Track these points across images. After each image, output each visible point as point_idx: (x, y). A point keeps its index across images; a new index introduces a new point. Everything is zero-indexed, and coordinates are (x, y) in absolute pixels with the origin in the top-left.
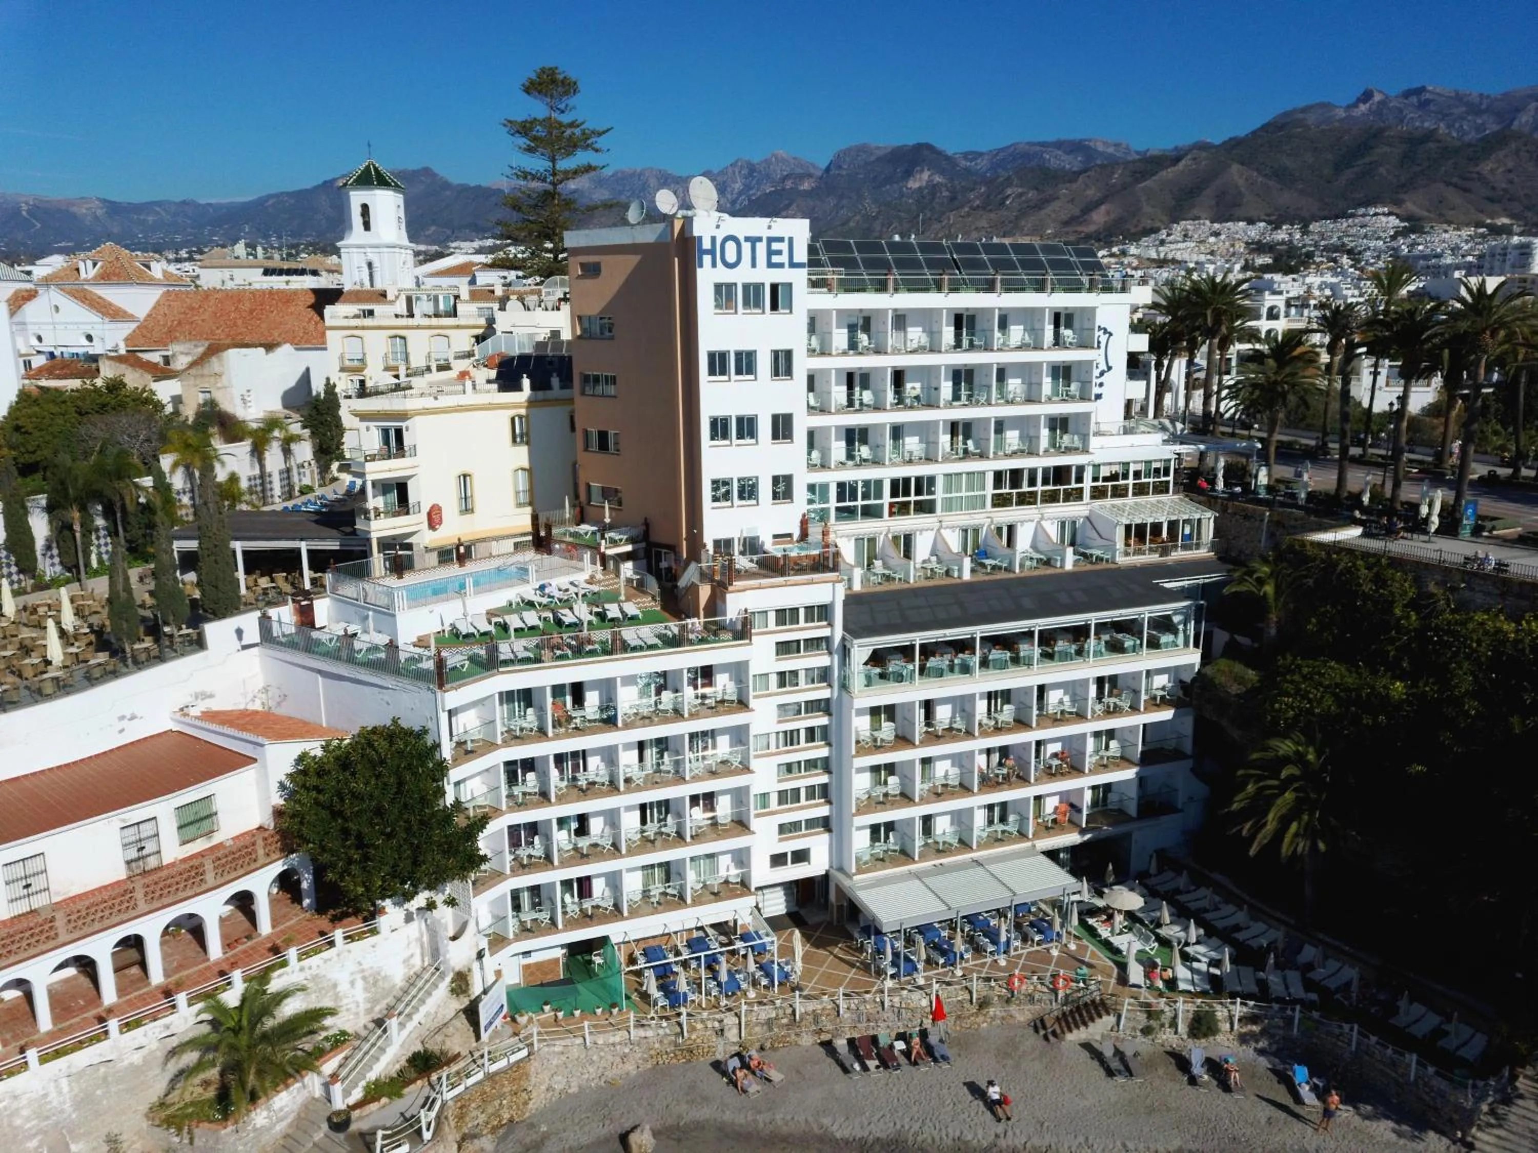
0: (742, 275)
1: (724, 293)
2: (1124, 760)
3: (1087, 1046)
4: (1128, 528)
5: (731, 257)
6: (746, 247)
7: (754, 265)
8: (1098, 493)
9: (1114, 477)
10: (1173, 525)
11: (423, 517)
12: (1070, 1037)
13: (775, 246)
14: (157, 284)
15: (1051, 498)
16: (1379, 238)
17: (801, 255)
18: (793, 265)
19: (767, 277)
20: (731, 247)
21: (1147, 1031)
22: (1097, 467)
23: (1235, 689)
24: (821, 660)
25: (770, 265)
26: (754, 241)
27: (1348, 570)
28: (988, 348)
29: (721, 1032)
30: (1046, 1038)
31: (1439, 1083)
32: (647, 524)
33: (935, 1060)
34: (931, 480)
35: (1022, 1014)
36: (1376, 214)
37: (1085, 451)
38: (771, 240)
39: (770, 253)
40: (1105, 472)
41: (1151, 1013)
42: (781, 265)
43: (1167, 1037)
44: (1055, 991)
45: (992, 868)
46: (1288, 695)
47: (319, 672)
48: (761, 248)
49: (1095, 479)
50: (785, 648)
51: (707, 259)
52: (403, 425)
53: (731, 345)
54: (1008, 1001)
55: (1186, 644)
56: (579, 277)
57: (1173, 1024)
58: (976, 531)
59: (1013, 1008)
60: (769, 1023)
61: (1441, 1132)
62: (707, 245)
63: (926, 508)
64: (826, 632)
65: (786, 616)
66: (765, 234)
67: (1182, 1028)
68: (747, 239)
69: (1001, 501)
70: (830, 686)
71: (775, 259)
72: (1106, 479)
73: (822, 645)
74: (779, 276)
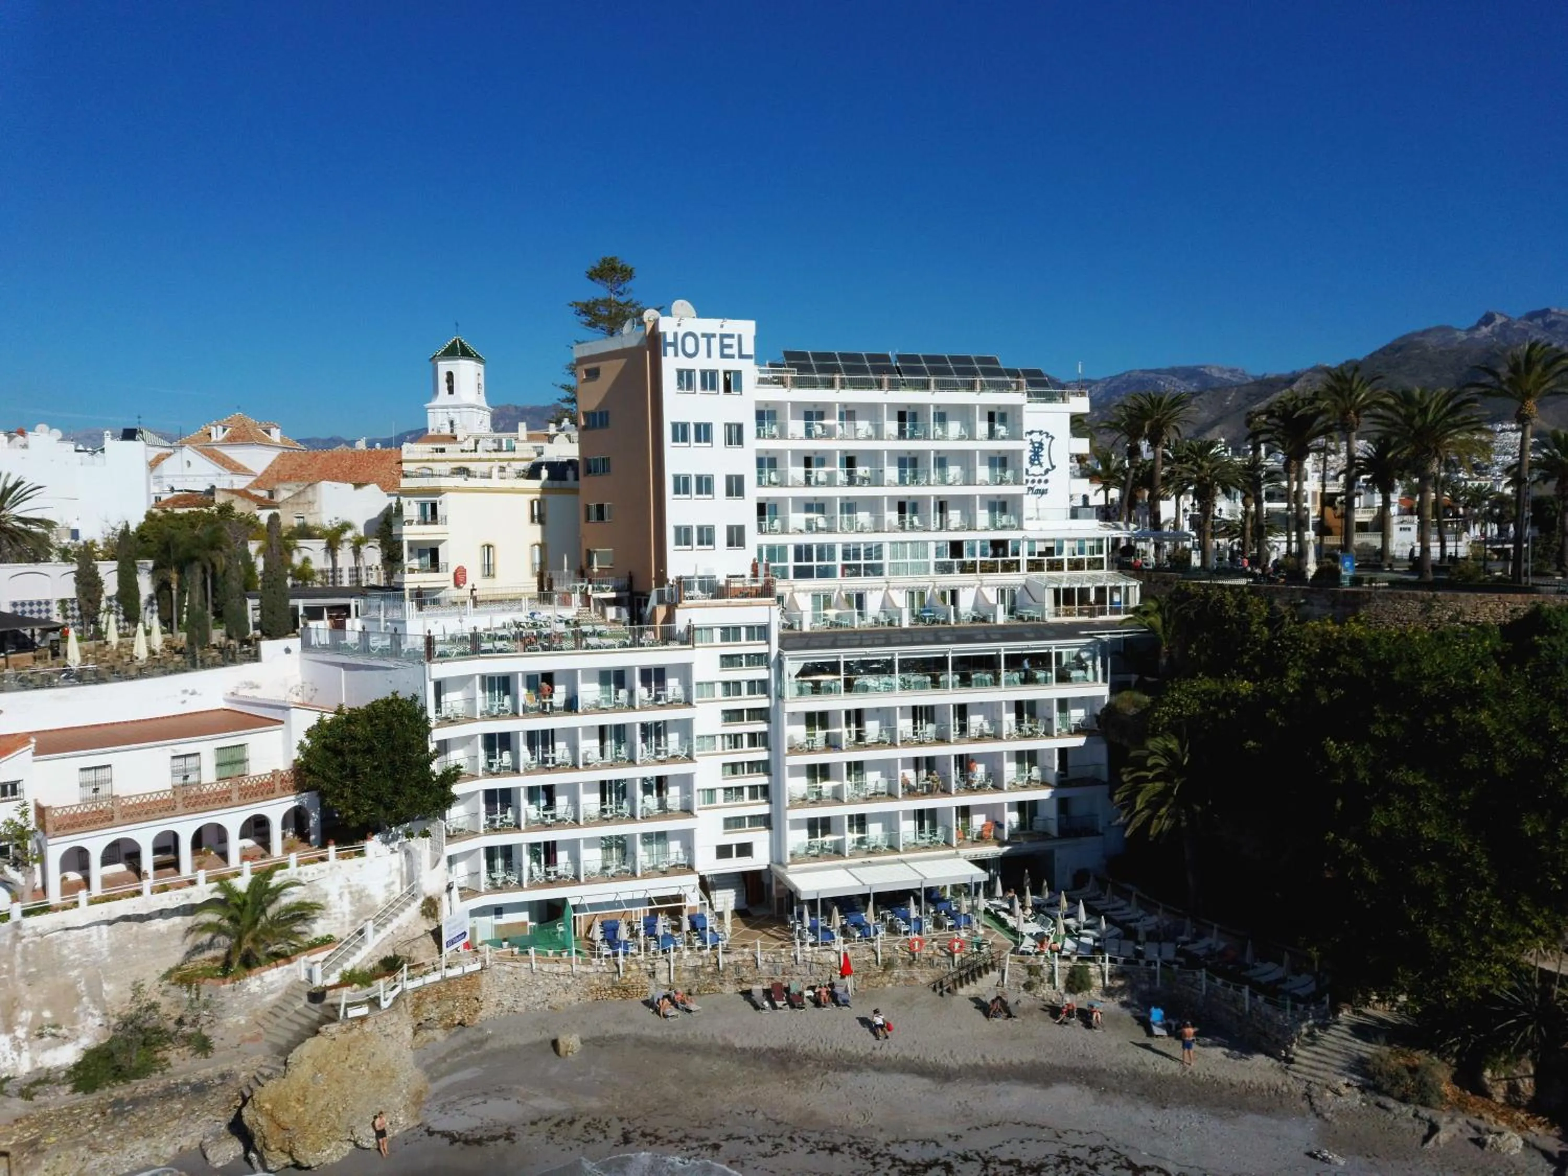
0: (699, 364)
1: (685, 379)
2: (1045, 784)
3: (976, 1000)
4: (1057, 591)
5: (690, 348)
6: (703, 342)
7: (709, 355)
8: (1035, 566)
9: (1049, 551)
10: (1101, 591)
11: (450, 576)
12: (961, 991)
13: (727, 341)
14: (276, 446)
15: (989, 568)
17: (749, 348)
18: (742, 356)
19: (720, 365)
20: (690, 341)
21: (1028, 986)
22: (1032, 542)
23: (1132, 711)
24: (760, 673)
25: (723, 356)
26: (709, 337)
27: (1219, 600)
28: (926, 437)
29: (652, 974)
30: (941, 994)
31: (1267, 1009)
32: (631, 579)
33: (838, 1005)
34: (879, 547)
35: (924, 976)
36: (1503, 431)
37: (1020, 528)
38: (723, 336)
39: (723, 346)
40: (1040, 547)
41: (1033, 970)
42: (732, 356)
43: (1046, 992)
44: (951, 955)
45: (912, 864)
46: (1167, 705)
47: (343, 665)
48: (715, 343)
49: (1031, 553)
50: (729, 661)
51: (670, 350)
52: (438, 499)
53: (692, 418)
54: (910, 964)
55: (1096, 679)
56: (585, 381)
57: (1052, 979)
58: (922, 594)
59: (916, 971)
60: (696, 970)
61: (1269, 1054)
62: (670, 339)
63: (875, 570)
64: (763, 649)
65: (730, 633)
66: (718, 331)
67: (1059, 982)
68: (704, 335)
69: (945, 568)
70: (769, 697)
71: (727, 351)
72: (1040, 554)
73: (759, 659)
74: (734, 364)
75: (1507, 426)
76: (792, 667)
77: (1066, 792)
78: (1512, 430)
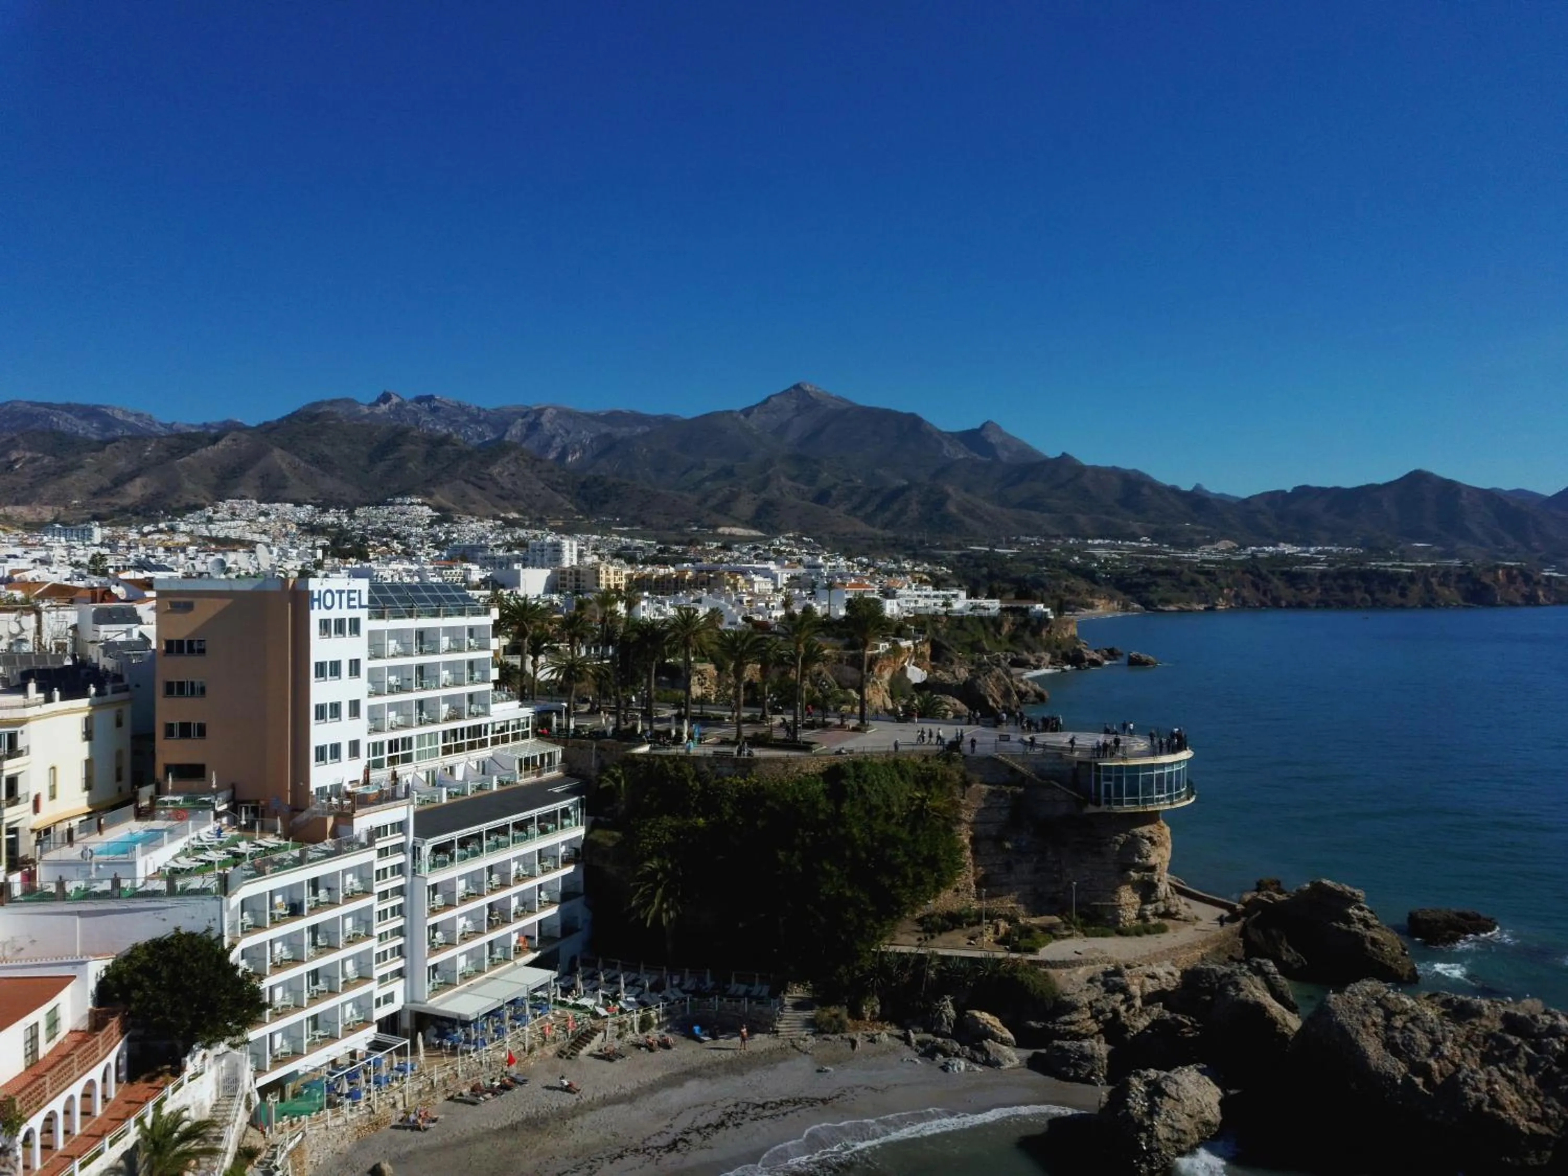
0: (333, 615)
1: (325, 625)
2: (551, 903)
3: (590, 1055)
4: (520, 760)
5: (329, 603)
6: (337, 596)
7: (341, 607)
8: (495, 741)
9: (502, 730)
10: (542, 756)
11: (30, 805)
12: (582, 1052)
13: (352, 595)
15: (472, 746)
16: (418, 525)
17: (365, 601)
18: (361, 607)
19: (347, 614)
20: (329, 595)
21: (619, 1036)
22: (493, 724)
23: (611, 844)
24: (400, 859)
25: (350, 607)
26: (341, 592)
27: (660, 766)
28: (435, 652)
29: (394, 1105)
30: (569, 1058)
31: (759, 1008)
32: (233, 787)
33: (521, 1084)
34: (410, 740)
35: (550, 1050)
36: (412, 504)
37: (487, 714)
38: (350, 592)
39: (349, 599)
40: (497, 727)
41: (621, 1025)
42: (354, 607)
43: (630, 1036)
44: (566, 1031)
45: (506, 977)
46: (644, 837)
47: (80, 914)
48: (345, 596)
49: (493, 732)
50: (381, 852)
51: (316, 604)
52: (19, 729)
53: (328, 658)
54: (543, 1045)
55: (577, 824)
56: (168, 612)
57: (632, 1028)
58: (433, 772)
59: (546, 1048)
60: (420, 1092)
61: (763, 1033)
62: (316, 596)
63: (407, 759)
64: (402, 839)
65: (381, 831)
66: (346, 588)
67: (636, 1029)
68: (337, 591)
69: (447, 751)
70: (404, 875)
71: (352, 603)
72: (498, 732)
73: (400, 848)
74: (354, 613)
75: (414, 500)
76: (426, 849)
77: (568, 904)
78: (418, 504)
